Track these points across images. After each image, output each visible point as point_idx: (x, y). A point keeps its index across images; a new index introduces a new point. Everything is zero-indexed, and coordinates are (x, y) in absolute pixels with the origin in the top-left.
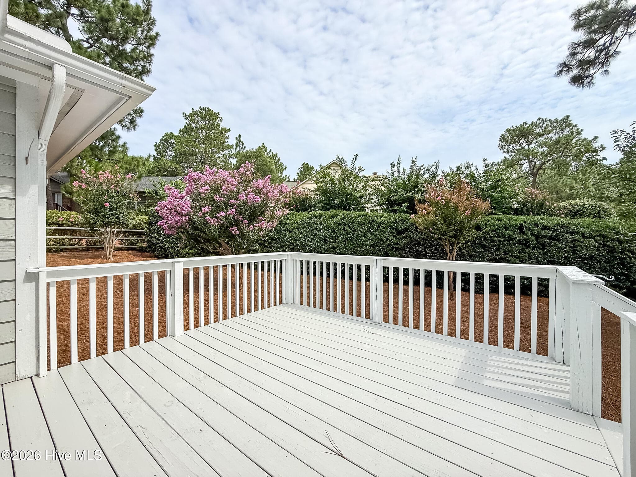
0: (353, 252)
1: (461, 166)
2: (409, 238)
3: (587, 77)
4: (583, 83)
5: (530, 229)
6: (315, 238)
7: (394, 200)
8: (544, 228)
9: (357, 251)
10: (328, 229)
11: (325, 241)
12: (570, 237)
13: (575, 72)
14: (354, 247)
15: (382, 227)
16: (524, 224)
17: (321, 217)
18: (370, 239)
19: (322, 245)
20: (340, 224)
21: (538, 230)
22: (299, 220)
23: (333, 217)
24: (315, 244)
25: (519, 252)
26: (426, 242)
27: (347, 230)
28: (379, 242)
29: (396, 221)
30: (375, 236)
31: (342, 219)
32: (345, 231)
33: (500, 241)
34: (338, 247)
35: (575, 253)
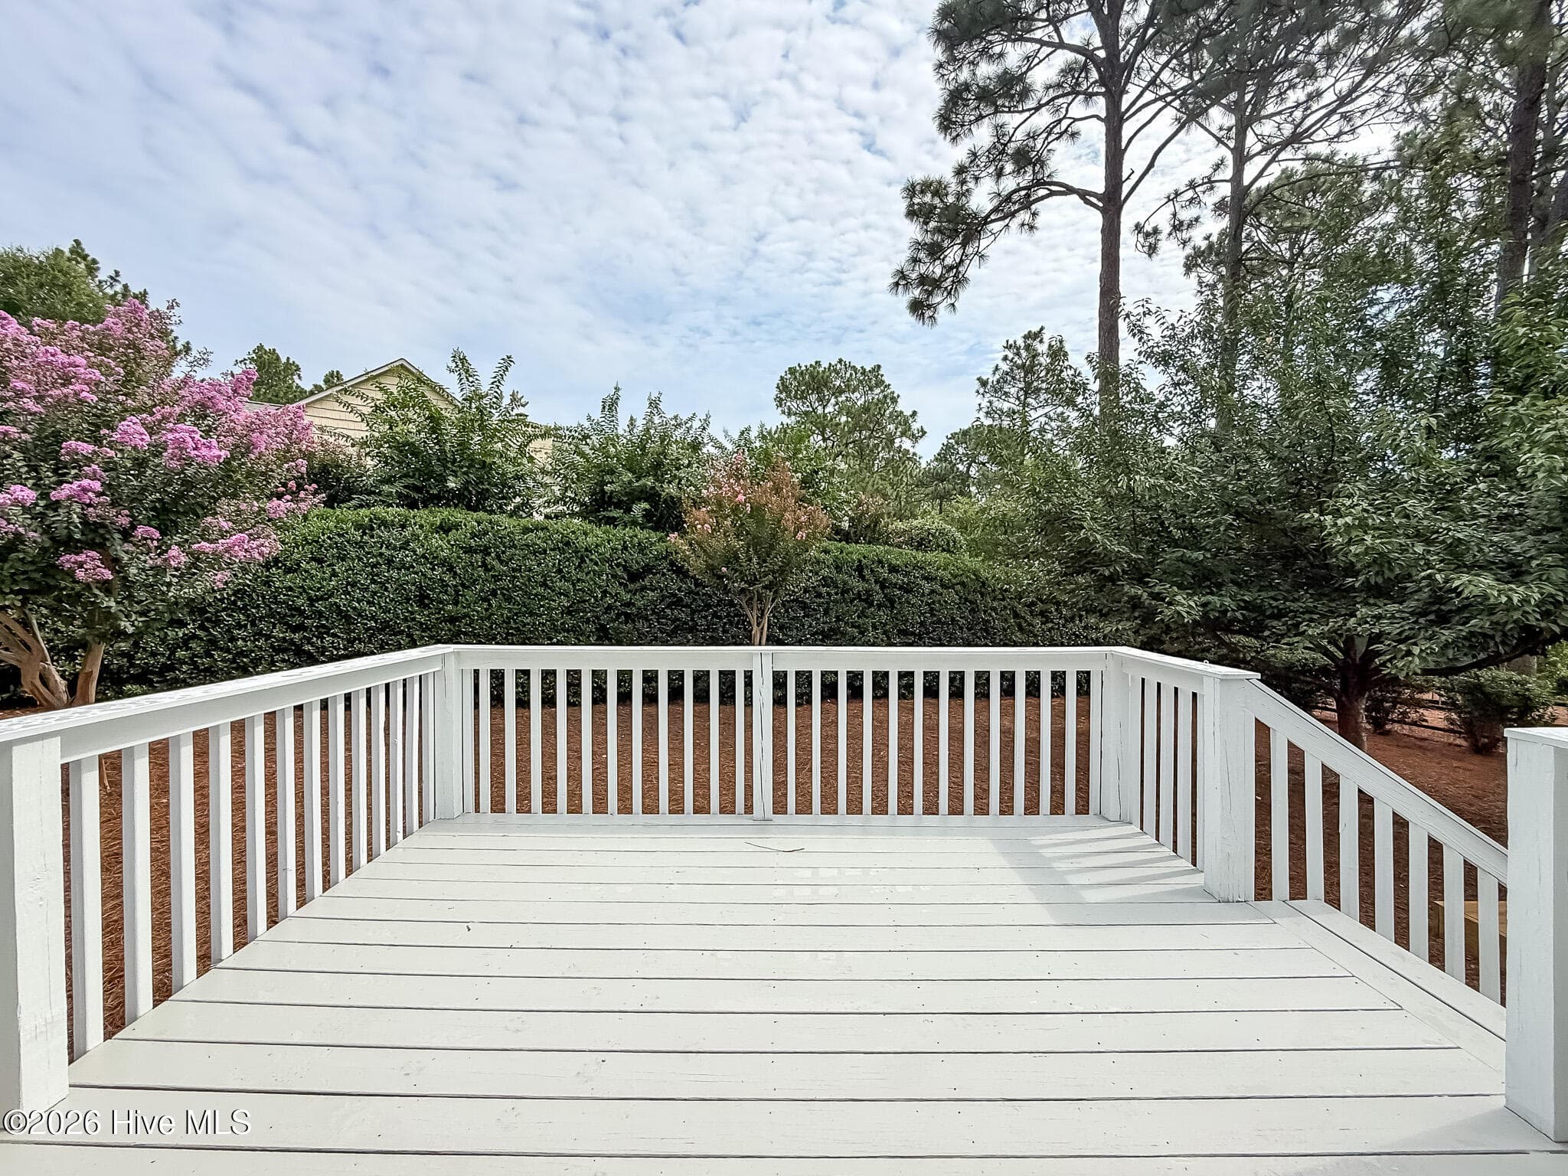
0: (512, 628)
2: (656, 589)
3: (929, 307)
4: (923, 314)
5: (872, 571)
6: (386, 589)
7: (612, 493)
8: (893, 569)
9: (524, 626)
10: (431, 563)
11: (423, 600)
12: (927, 587)
13: (916, 293)
14: (516, 614)
15: (591, 560)
16: (864, 561)
17: (404, 526)
18: (561, 594)
19: (412, 613)
20: (469, 550)
21: (884, 572)
22: (323, 535)
24: (386, 611)
25: (859, 617)
26: (695, 599)
27: (493, 567)
28: (584, 601)
29: (625, 548)
30: (574, 585)
31: (476, 536)
32: (487, 570)
33: (829, 594)
34: (466, 615)
35: (933, 615)
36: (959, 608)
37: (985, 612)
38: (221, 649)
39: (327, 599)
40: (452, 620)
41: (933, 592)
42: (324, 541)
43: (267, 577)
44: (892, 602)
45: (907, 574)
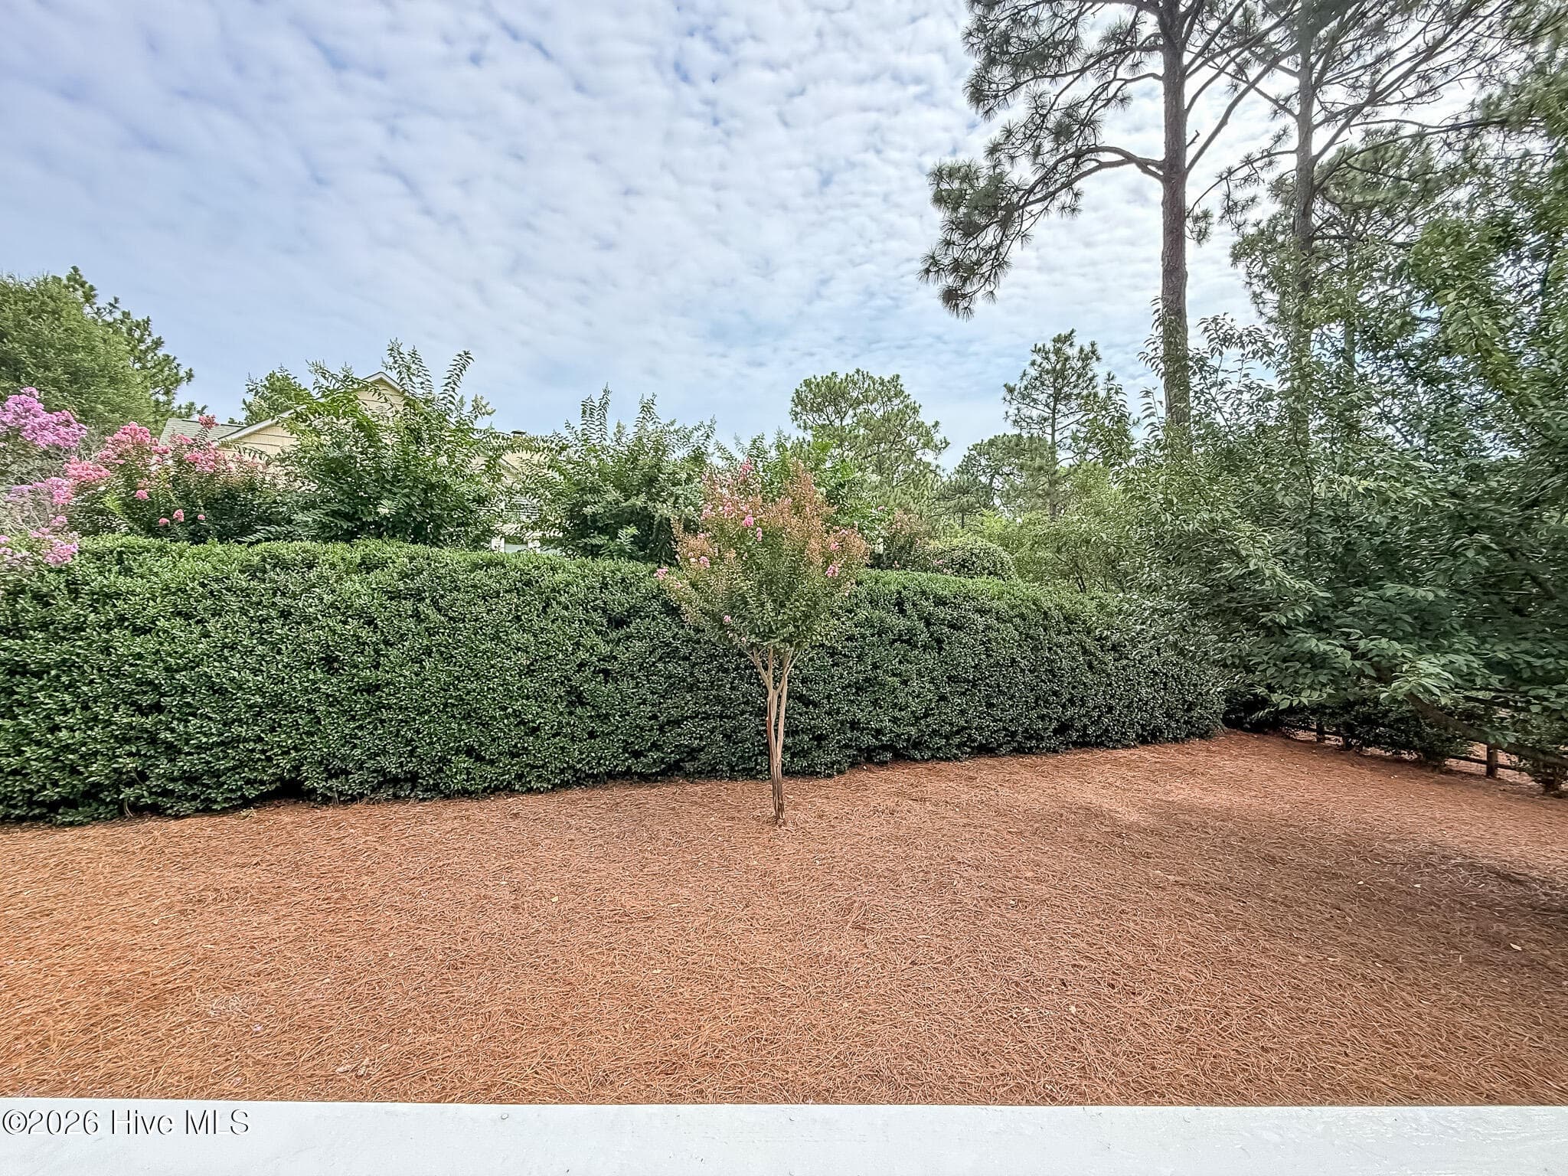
0: (451, 697)
1: (761, 438)
2: (645, 637)
3: (964, 296)
4: (957, 305)
5: (914, 605)
6: (279, 652)
7: (594, 514)
8: (940, 602)
9: (468, 693)
10: (344, 614)
11: (329, 662)
13: (950, 280)
14: (458, 678)
15: (559, 603)
16: (904, 592)
17: (310, 567)
18: (519, 649)
19: (314, 682)
20: (396, 596)
21: (928, 606)
22: (194, 580)
23: (367, 566)
24: (278, 681)
25: (900, 662)
26: (694, 649)
27: (427, 617)
28: (549, 658)
29: (604, 586)
30: (535, 636)
31: (407, 576)
32: (420, 621)
33: (863, 637)
36: (1020, 645)
37: (1050, 649)
38: (38, 743)
39: (193, 668)
40: (372, 689)
41: (988, 627)
42: (193, 589)
43: (107, 641)
44: (939, 641)
45: (957, 607)
